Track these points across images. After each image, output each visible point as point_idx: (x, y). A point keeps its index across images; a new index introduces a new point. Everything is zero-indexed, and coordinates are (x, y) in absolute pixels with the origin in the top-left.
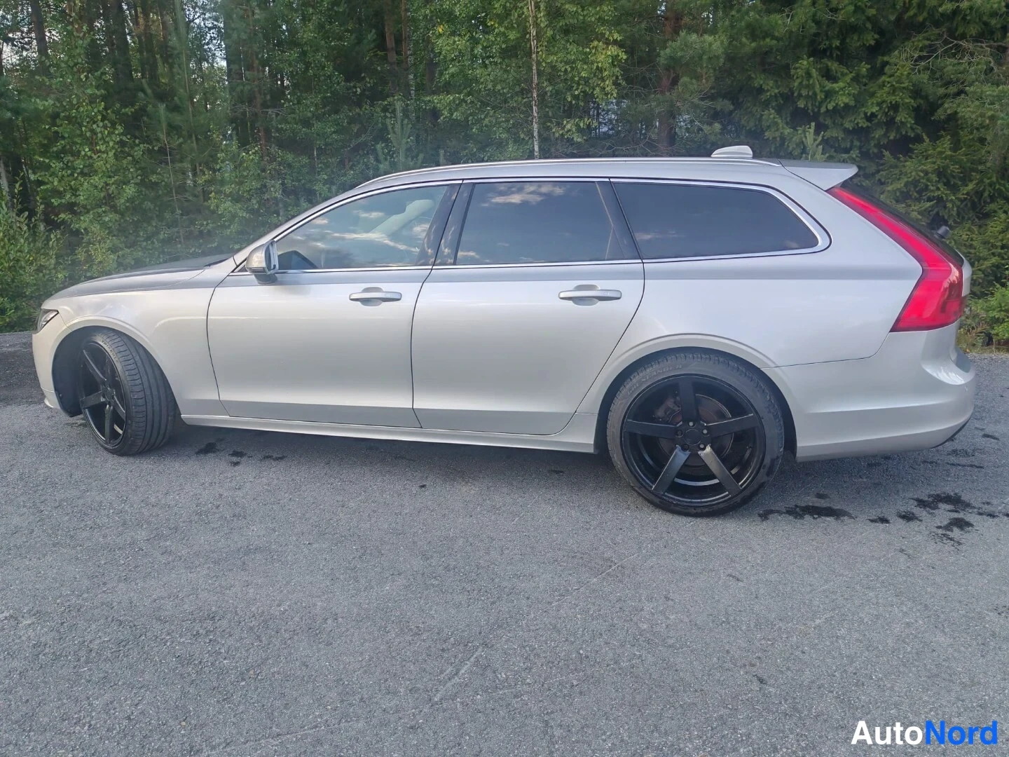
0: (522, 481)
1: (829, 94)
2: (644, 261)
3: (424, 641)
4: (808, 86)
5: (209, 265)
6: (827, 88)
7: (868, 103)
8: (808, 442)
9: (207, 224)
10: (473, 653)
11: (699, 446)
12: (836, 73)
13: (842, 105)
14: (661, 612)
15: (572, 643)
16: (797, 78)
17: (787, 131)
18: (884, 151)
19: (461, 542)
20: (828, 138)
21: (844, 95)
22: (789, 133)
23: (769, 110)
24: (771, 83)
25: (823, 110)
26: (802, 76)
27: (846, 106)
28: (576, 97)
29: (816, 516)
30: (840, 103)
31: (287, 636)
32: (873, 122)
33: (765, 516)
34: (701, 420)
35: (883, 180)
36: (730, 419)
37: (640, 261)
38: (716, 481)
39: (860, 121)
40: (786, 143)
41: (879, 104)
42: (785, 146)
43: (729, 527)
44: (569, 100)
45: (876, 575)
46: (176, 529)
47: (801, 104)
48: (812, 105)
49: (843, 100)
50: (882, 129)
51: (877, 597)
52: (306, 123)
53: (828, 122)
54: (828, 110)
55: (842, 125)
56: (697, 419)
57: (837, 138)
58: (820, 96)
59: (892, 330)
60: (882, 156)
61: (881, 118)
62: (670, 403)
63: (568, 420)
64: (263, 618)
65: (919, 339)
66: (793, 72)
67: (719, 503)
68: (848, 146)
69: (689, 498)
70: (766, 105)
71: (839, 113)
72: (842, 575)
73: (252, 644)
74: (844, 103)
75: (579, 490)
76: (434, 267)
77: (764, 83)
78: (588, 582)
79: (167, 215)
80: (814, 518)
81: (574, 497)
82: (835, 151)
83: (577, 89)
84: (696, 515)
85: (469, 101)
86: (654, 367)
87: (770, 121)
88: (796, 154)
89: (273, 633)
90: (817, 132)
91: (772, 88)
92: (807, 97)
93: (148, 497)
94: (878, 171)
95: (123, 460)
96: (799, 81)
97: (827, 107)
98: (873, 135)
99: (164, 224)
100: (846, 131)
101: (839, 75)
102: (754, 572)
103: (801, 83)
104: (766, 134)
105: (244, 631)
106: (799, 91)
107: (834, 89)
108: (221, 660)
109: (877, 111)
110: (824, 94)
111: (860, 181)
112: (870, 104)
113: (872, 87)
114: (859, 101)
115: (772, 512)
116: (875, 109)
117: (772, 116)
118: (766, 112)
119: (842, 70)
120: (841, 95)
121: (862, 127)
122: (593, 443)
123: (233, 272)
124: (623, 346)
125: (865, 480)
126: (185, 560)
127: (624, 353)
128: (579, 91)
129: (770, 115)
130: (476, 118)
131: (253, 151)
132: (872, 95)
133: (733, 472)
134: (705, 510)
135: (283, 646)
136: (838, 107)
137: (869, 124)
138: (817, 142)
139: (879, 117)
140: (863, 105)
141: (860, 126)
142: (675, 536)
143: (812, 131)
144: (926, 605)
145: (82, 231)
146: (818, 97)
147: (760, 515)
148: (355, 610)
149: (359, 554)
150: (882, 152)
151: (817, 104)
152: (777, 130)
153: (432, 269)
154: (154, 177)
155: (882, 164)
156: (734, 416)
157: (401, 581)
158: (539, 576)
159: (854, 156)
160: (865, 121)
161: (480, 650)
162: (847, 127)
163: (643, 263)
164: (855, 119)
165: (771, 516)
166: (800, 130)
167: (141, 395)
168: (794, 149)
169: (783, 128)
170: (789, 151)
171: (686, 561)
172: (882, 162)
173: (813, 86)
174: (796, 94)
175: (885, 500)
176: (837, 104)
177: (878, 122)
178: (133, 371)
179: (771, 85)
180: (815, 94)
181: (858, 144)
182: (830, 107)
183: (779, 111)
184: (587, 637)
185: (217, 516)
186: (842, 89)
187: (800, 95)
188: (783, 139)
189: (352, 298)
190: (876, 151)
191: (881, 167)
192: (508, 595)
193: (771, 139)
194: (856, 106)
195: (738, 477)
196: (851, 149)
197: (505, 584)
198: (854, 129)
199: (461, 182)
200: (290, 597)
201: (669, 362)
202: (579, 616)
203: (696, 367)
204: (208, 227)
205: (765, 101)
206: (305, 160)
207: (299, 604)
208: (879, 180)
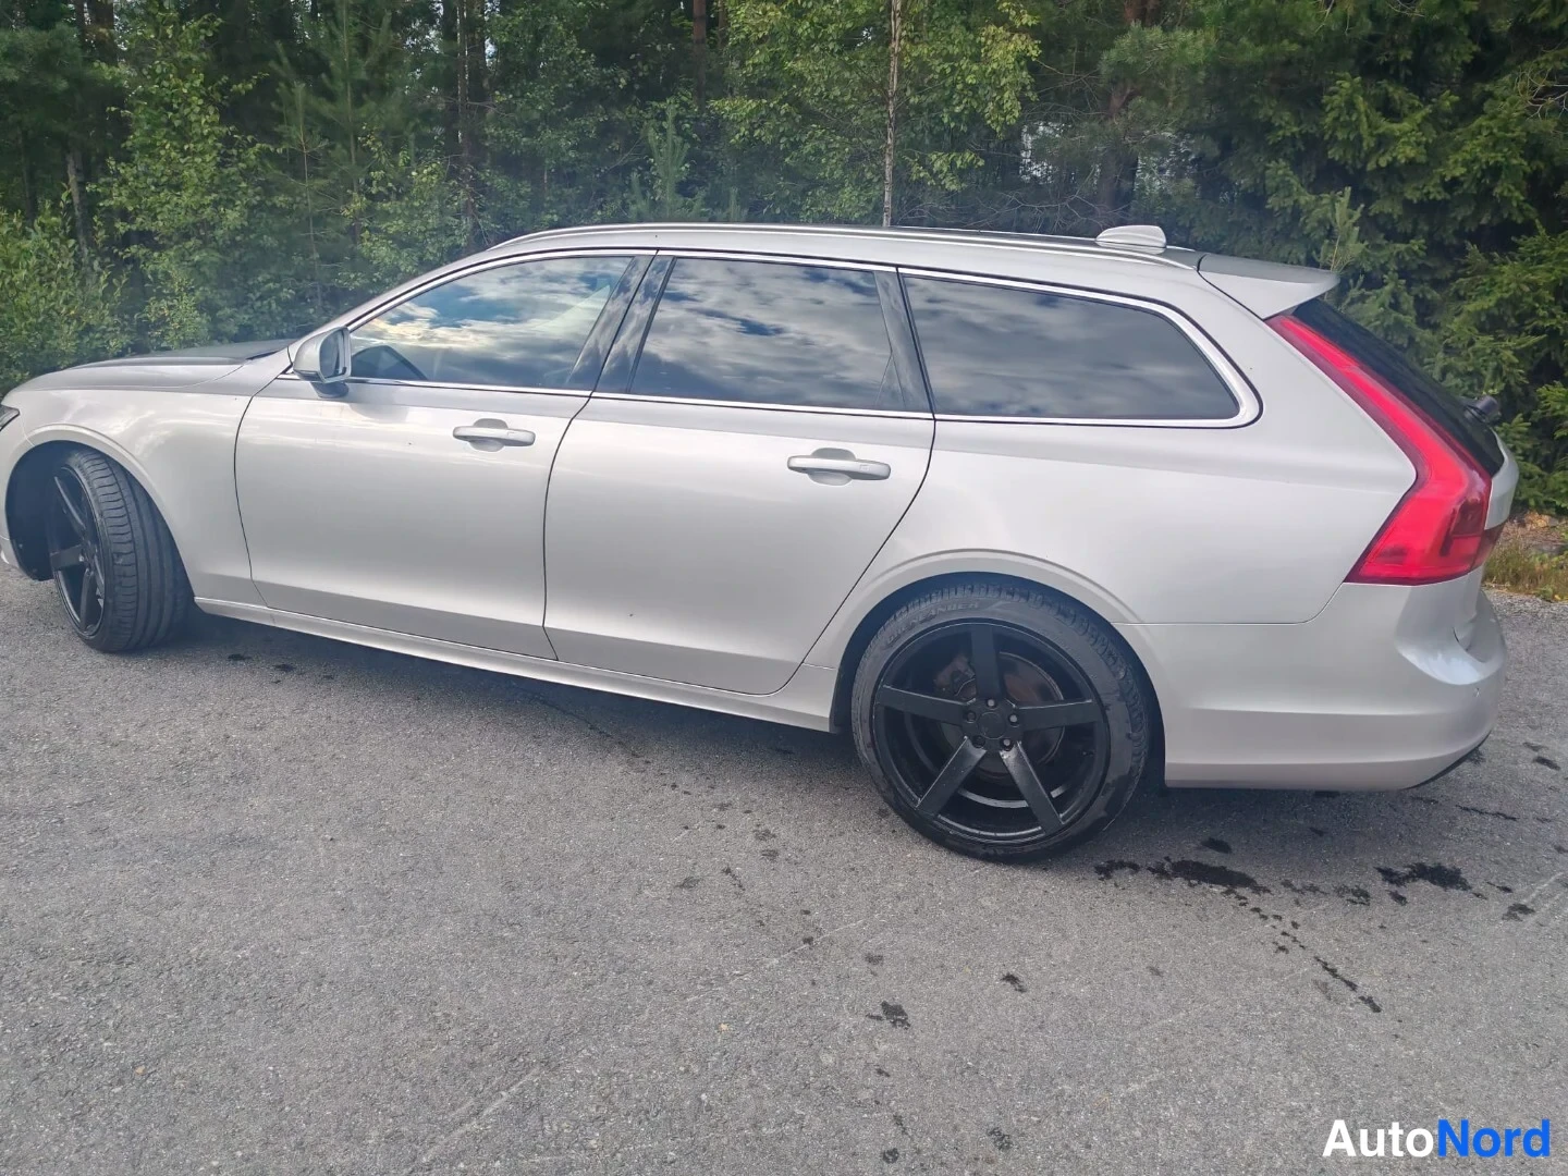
0: (721, 763)
1: (1384, 141)
2: (937, 416)
3: (448, 1043)
4: (1346, 125)
5: (252, 358)
6: (1381, 131)
7: (1448, 159)
8: (1185, 757)
9: (355, 279)
10: (521, 1077)
11: (1001, 741)
12: (1402, 104)
13: (1403, 161)
14: (866, 1036)
15: (695, 1077)
16: (1332, 109)
17: (1306, 198)
18: (1469, 244)
19: (577, 866)
20: (1376, 216)
21: (1408, 143)
22: (1307, 203)
23: (1277, 162)
24: (1287, 116)
25: (1371, 166)
26: (1340, 107)
27: (1411, 162)
28: (956, 117)
29: (1194, 882)
30: (1399, 157)
31: (227, 1007)
32: (1455, 193)
33: (1105, 872)
34: (1008, 697)
35: (1462, 293)
36: (1060, 702)
37: (930, 416)
38: (1023, 804)
39: (1431, 190)
40: (1302, 219)
41: (1465, 164)
42: (1300, 225)
43: (1034, 886)
44: (946, 120)
45: (1264, 1007)
46: (131, 789)
47: (1334, 154)
48: (1354, 157)
49: (1405, 152)
50: (1470, 206)
51: (1253, 1049)
52: (530, 130)
53: (1378, 187)
54: (1379, 168)
55: (1402, 193)
56: (1003, 695)
57: (1390, 215)
58: (1369, 142)
59: (1347, 580)
60: (1462, 251)
61: (1469, 188)
62: (960, 664)
63: (791, 676)
64: (200, 970)
65: (1394, 599)
66: (1325, 99)
67: (1027, 843)
68: (1409, 231)
69: (978, 829)
70: (1275, 151)
71: (1395, 174)
72: (1204, 1001)
73: (164, 1016)
74: (1406, 157)
75: (809, 789)
76: (595, 394)
77: (1274, 114)
78: (762, 964)
79: (297, 260)
80: (1191, 885)
81: (796, 803)
82: (1386, 238)
83: (960, 103)
84: (987, 858)
85: (783, 112)
86: (934, 601)
87: (1277, 180)
88: (1316, 237)
89: (207, 999)
90: (1353, 204)
91: (1287, 123)
92: (1346, 143)
93: (111, 730)
94: (1454, 277)
95: (101, 659)
96: (1333, 114)
97: (1377, 161)
98: (1453, 215)
99: (291, 273)
100: (1407, 203)
101: (1405, 109)
102: (1054, 976)
103: (1336, 119)
104: (1270, 201)
105: (160, 989)
106: (1333, 132)
107: (1393, 131)
108: (101, 1040)
109: (1462, 175)
110: (1374, 139)
111: (1422, 291)
112: (1451, 161)
113: (1459, 134)
114: (1434, 154)
115: (1122, 865)
116: (1459, 171)
117: (1280, 172)
118: (1273, 164)
119: (1411, 101)
120: (1404, 143)
121: (1434, 199)
122: (827, 715)
123: (284, 372)
124: (888, 559)
125: (1302, 822)
126: (123, 847)
127: (888, 571)
128: (962, 107)
129: (1280, 169)
130: (792, 139)
131: (430, 169)
132: (1458, 148)
133: (1055, 794)
134: (1000, 852)
135: (213, 1026)
136: (1397, 165)
137: (1448, 197)
138: (1353, 220)
139: (1465, 186)
140: (1440, 164)
141: (1431, 197)
142: (940, 894)
143: (1345, 200)
144: (1336, 1078)
145: (150, 277)
146: (1365, 144)
147: (1100, 870)
148: (358, 970)
149: (405, 867)
150: (1464, 246)
151: (1363, 155)
152: (1290, 195)
153: (590, 397)
154: (281, 198)
155: (1466, 265)
156: (1067, 698)
157: (451, 926)
158: (684, 944)
159: (1416, 248)
160: (1440, 189)
161: (535, 1071)
162: (1409, 197)
163: (935, 420)
164: (1424, 186)
165: (1116, 874)
166: (1326, 198)
167: (130, 559)
168: (1314, 229)
169: (1300, 194)
170: (1305, 233)
171: (942, 942)
172: (1463, 261)
173: (1356, 126)
174: (1327, 137)
175: (1326, 863)
176: (1395, 159)
177: (1463, 194)
178: (119, 520)
179: (1287, 119)
180: (1360, 139)
181: (1426, 228)
182: (1383, 163)
183: (1297, 164)
184: (723, 1070)
185: (206, 773)
186: (1405, 133)
187: (1333, 138)
188: (1297, 212)
189: (458, 433)
190: (1455, 242)
191: (1460, 271)
192: (620, 973)
193: (1276, 209)
194: (1428, 163)
195: (1060, 803)
196: (1413, 236)
197: (621, 950)
198: (1421, 202)
199: (654, 252)
200: (262, 933)
201: (959, 595)
202: (724, 1027)
203: (1001, 609)
204: (357, 283)
205: (1274, 144)
206: (526, 188)
207: (271, 949)
208: (1456, 292)
